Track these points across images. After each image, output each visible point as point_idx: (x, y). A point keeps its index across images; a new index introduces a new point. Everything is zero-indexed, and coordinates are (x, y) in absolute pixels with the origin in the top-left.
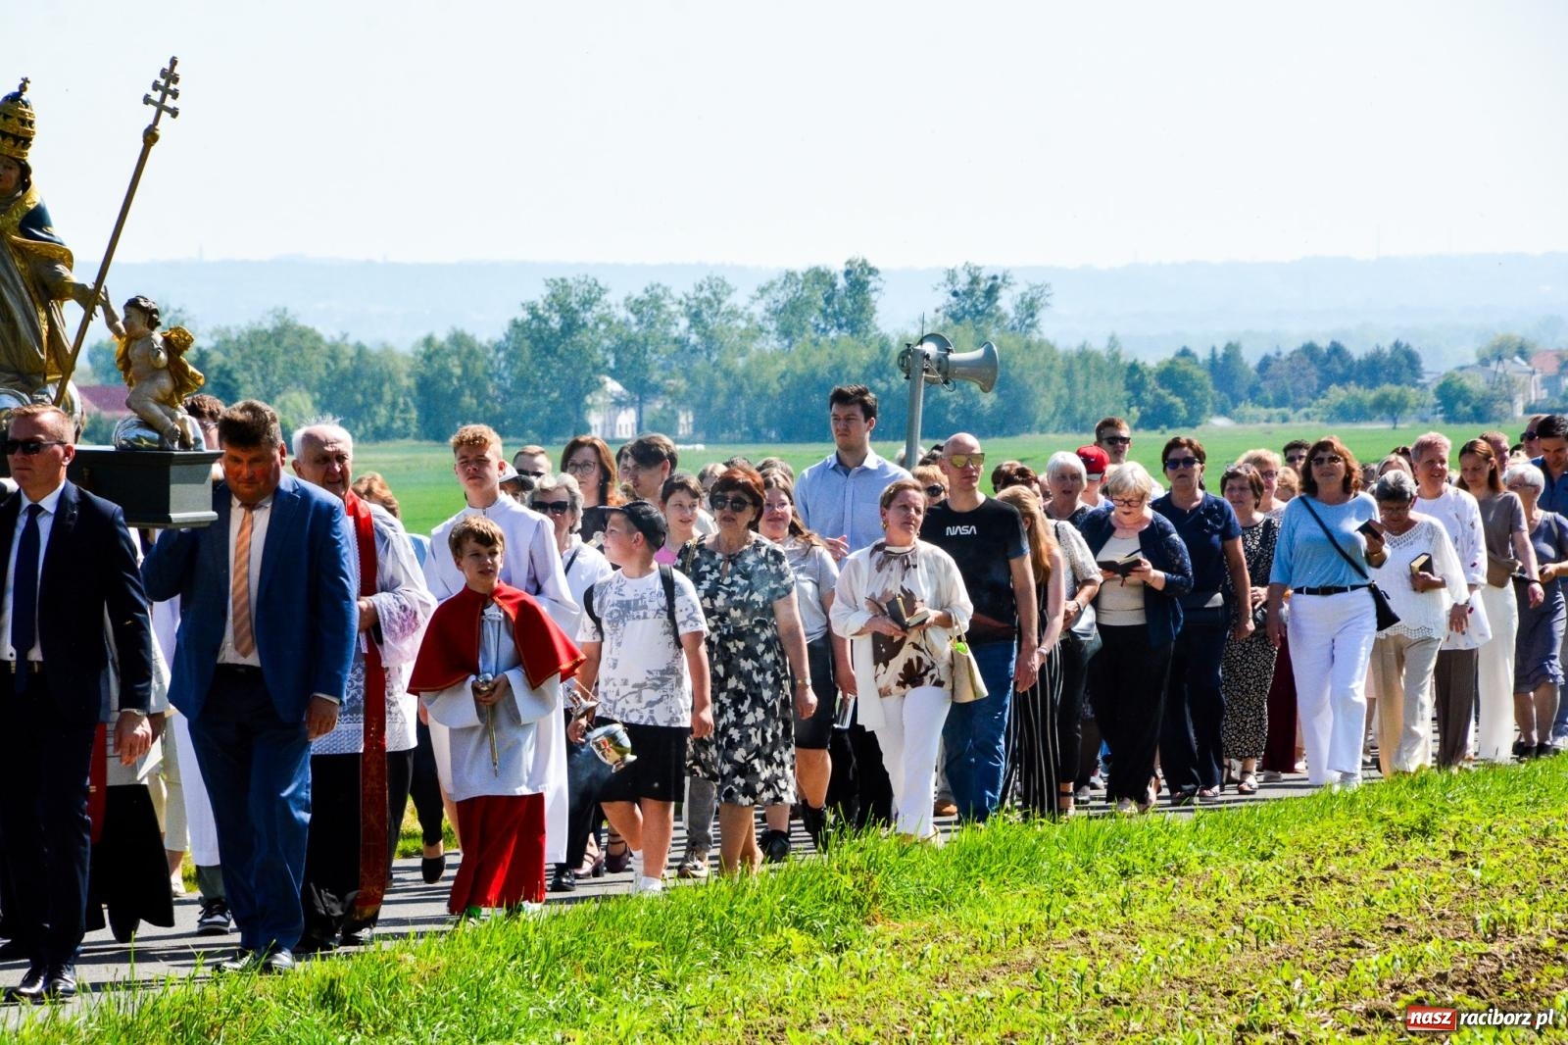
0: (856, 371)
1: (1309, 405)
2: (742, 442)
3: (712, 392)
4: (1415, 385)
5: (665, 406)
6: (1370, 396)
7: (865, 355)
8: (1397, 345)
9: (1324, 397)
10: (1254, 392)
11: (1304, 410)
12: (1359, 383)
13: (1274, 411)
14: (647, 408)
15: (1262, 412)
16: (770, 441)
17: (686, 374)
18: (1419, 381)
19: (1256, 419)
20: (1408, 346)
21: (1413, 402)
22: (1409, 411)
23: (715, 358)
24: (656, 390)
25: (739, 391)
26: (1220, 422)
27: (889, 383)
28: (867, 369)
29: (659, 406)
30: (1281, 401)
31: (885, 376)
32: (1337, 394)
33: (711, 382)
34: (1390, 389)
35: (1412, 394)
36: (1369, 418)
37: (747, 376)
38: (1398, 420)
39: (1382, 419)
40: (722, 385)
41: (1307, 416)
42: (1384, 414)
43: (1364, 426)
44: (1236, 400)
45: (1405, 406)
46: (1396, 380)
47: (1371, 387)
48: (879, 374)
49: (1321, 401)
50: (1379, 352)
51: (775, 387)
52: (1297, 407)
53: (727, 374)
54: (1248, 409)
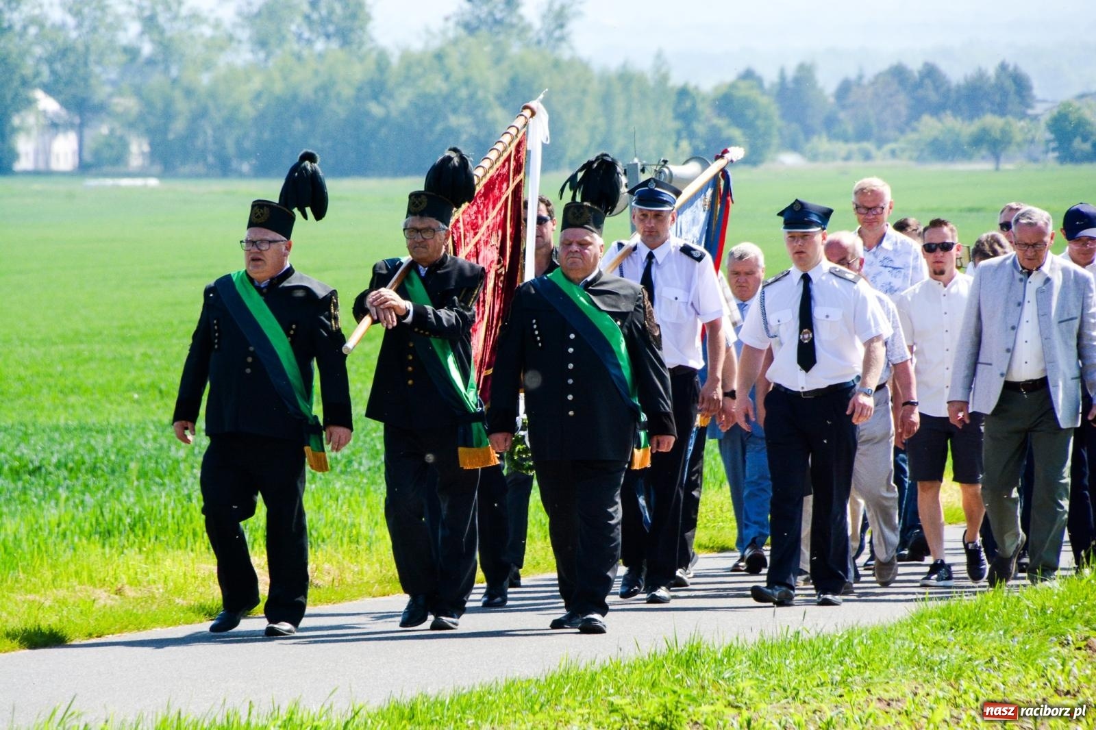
0: (347, 92)
1: (896, 140)
2: (207, 176)
3: (168, 115)
4: (1023, 116)
5: (112, 131)
6: (966, 128)
7: (359, 72)
8: (1003, 67)
9: (914, 130)
10: (830, 123)
11: (892, 146)
12: (957, 111)
13: (854, 146)
14: (89, 134)
15: (842, 148)
16: (241, 175)
17: (138, 92)
18: (1030, 112)
19: (830, 156)
20: (1016, 68)
21: (1019, 137)
22: (1013, 148)
23: (174, 72)
24: (101, 109)
25: (201, 114)
26: (790, 159)
27: (385, 106)
28: (360, 89)
29: (105, 130)
30: (863, 134)
31: (382, 98)
32: (930, 126)
33: (168, 103)
34: (992, 121)
35: (1018, 127)
36: (967, 156)
37: (212, 94)
38: (1002, 159)
39: (983, 158)
40: (182, 106)
41: (893, 153)
42: (984, 152)
43: (962, 167)
44: (809, 132)
45: (1009, 143)
46: (1001, 110)
47: (971, 118)
48: (375, 97)
49: (912, 136)
50: (981, 75)
51: (248, 111)
52: (881, 142)
53: (189, 93)
54: (822, 143)
